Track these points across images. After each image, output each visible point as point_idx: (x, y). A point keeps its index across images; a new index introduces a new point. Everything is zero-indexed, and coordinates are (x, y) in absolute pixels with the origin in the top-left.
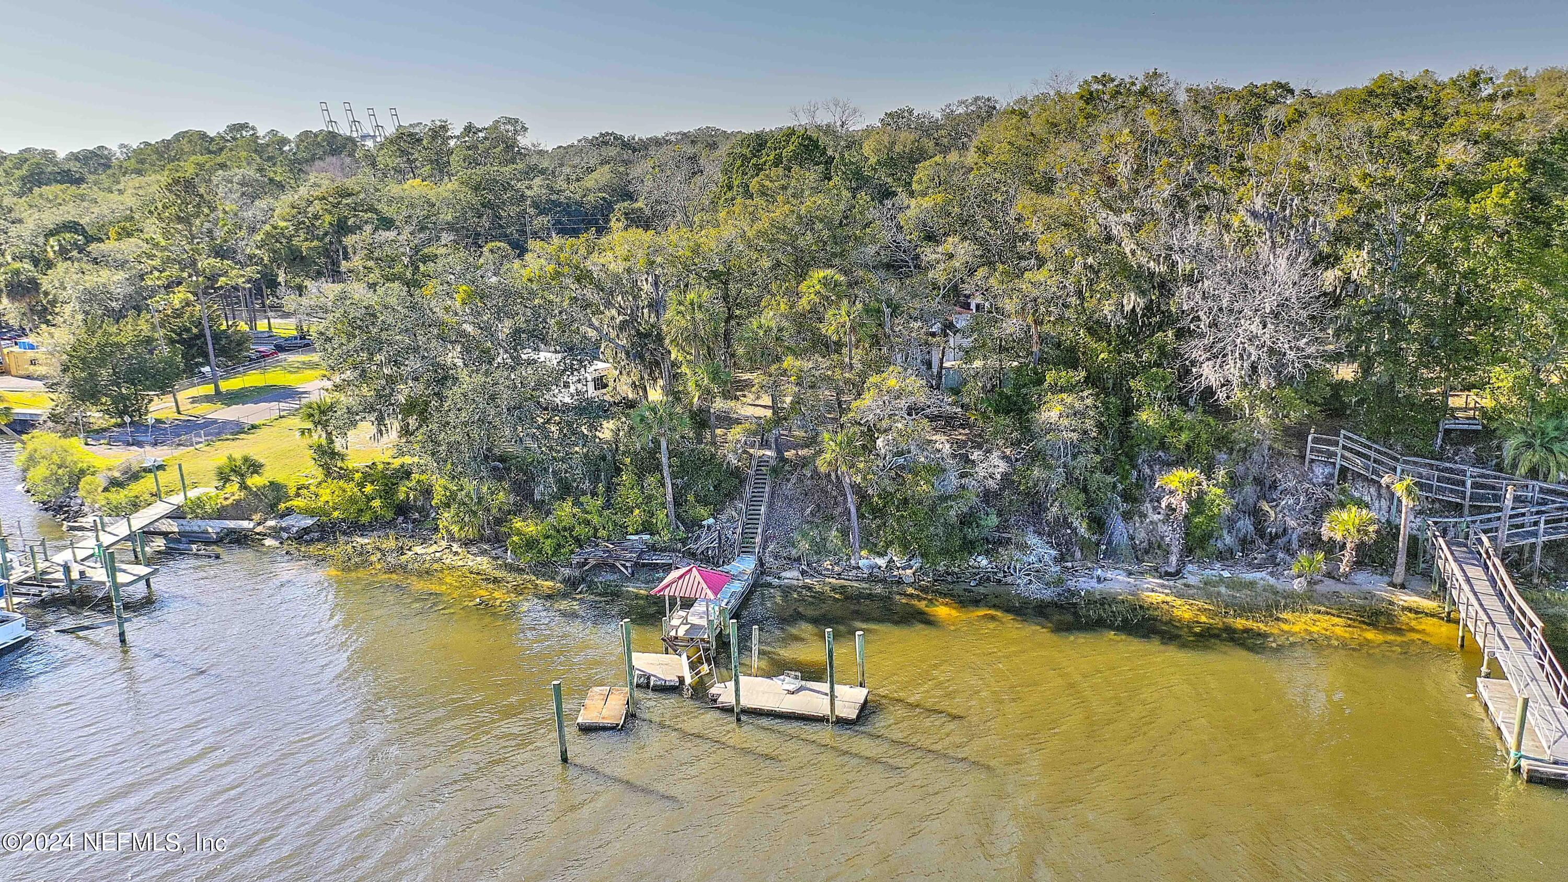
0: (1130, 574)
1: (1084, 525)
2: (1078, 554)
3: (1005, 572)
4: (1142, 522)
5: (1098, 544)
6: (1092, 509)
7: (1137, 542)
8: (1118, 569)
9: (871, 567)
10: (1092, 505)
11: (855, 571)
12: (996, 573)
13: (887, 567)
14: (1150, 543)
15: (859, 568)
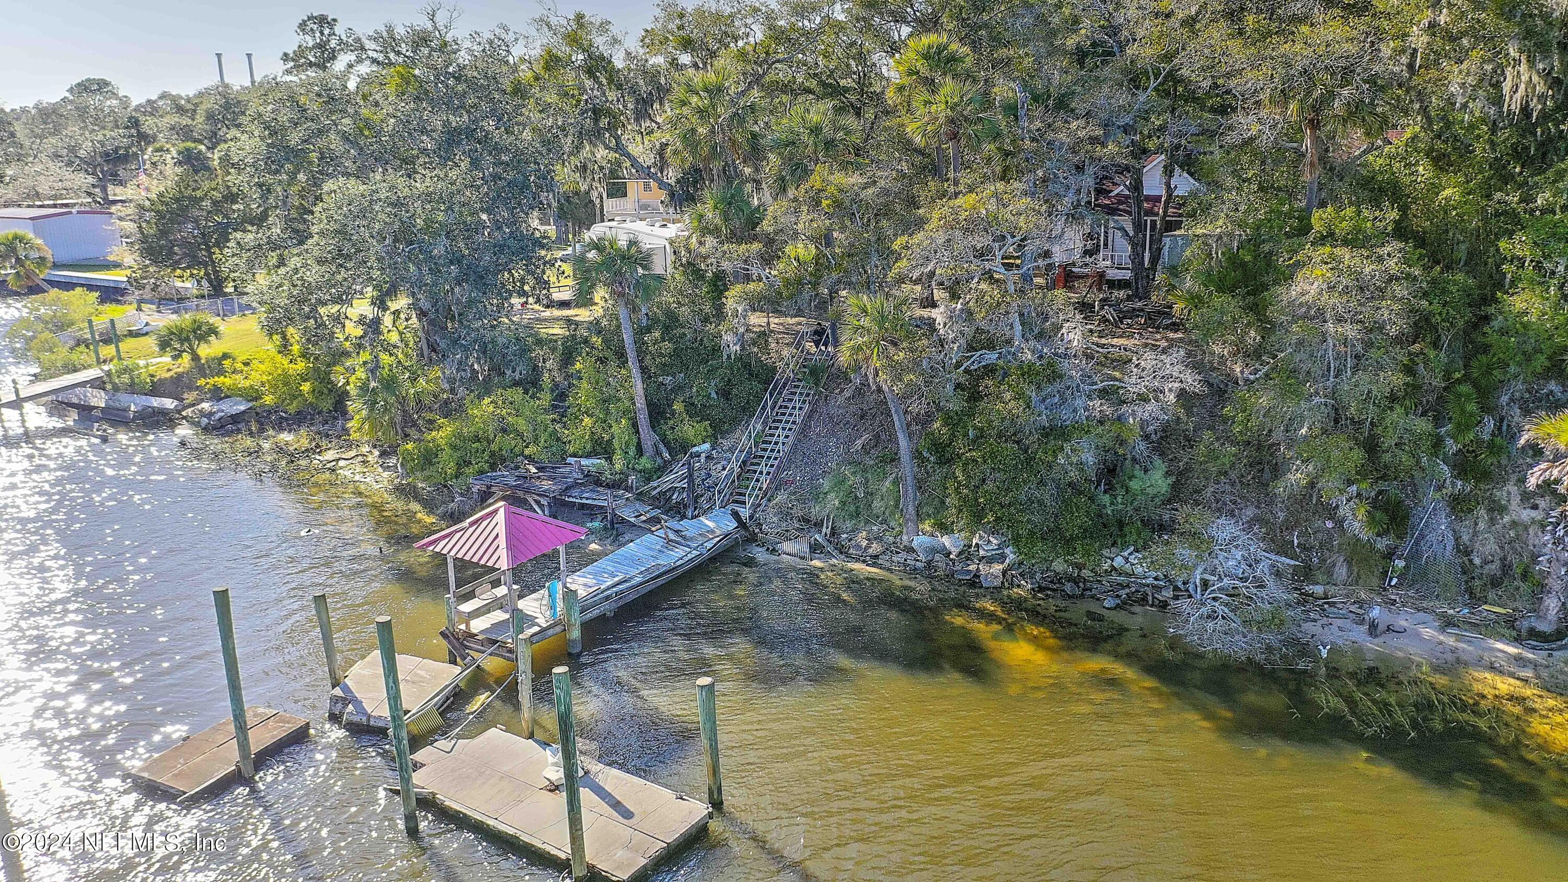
1: (1361, 513)
2: (1341, 571)
4: (1492, 521)
5: (1390, 555)
6: (1382, 485)
7: (1477, 561)
8: (1425, 610)
9: (933, 550)
10: (1384, 478)
12: (1158, 589)
13: (960, 553)
14: (1506, 568)
15: (914, 551)
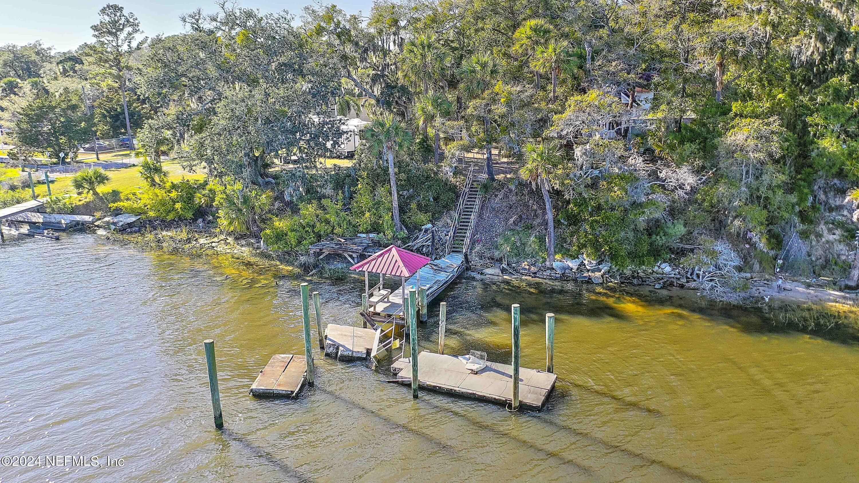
0: (809, 286)
1: (764, 240)
2: (757, 267)
3: (687, 278)
8: (796, 281)
9: (564, 269)
11: (549, 272)
12: (679, 279)
13: (578, 269)
15: (553, 269)
